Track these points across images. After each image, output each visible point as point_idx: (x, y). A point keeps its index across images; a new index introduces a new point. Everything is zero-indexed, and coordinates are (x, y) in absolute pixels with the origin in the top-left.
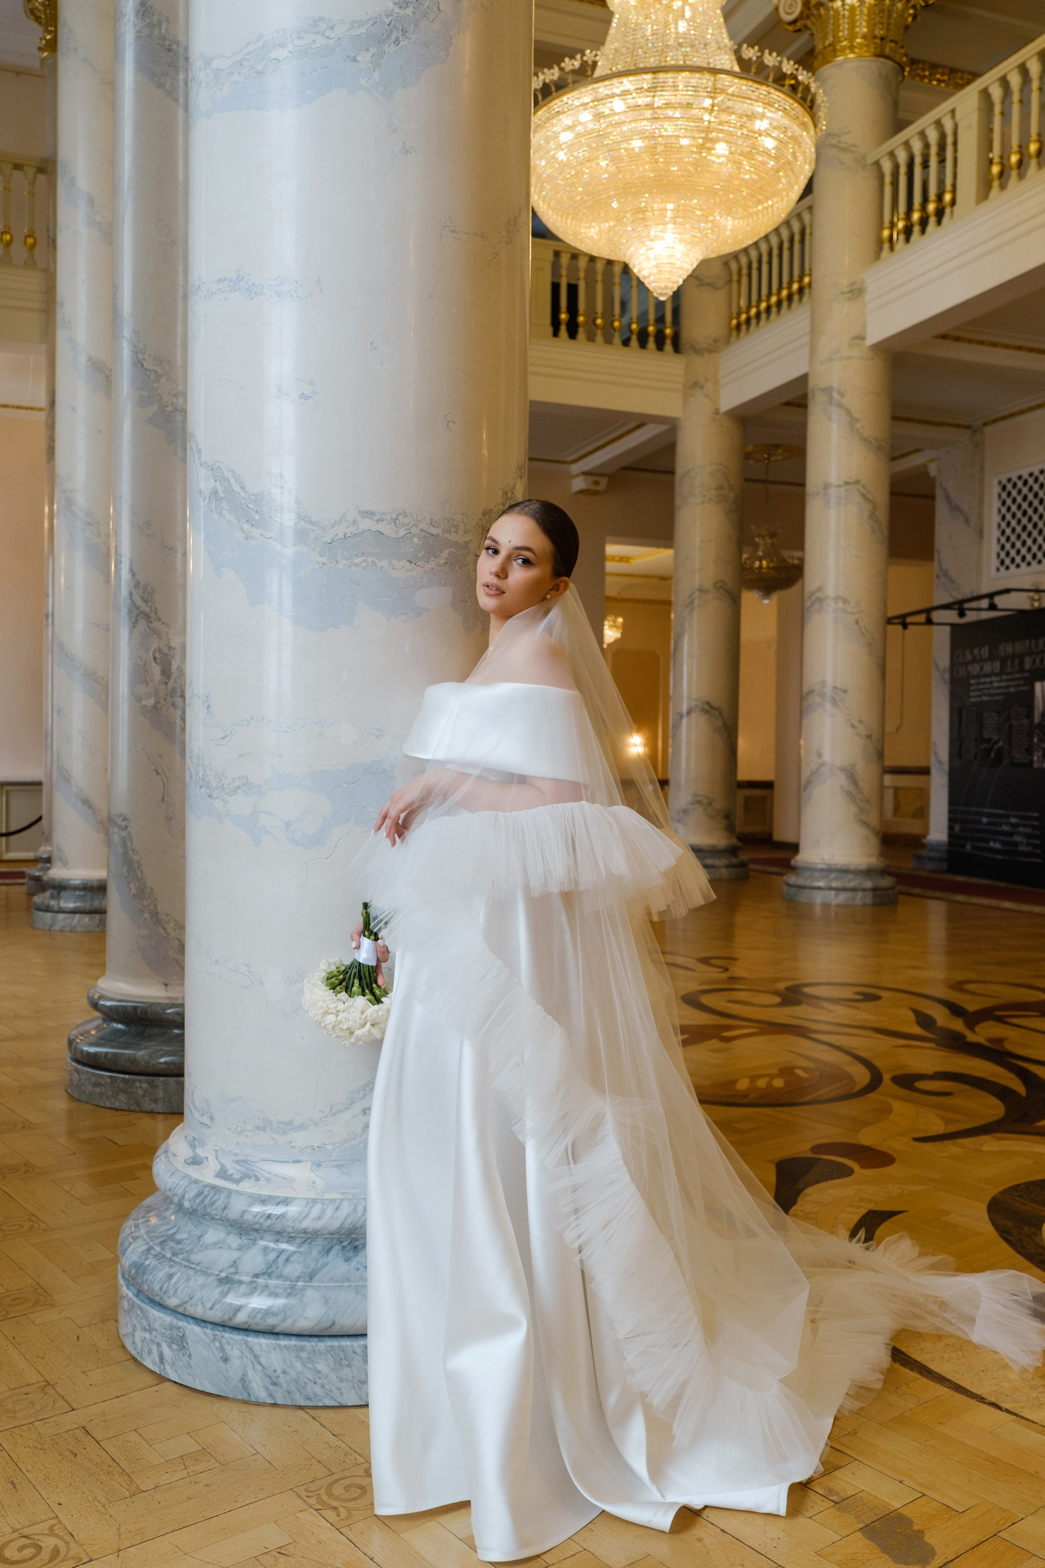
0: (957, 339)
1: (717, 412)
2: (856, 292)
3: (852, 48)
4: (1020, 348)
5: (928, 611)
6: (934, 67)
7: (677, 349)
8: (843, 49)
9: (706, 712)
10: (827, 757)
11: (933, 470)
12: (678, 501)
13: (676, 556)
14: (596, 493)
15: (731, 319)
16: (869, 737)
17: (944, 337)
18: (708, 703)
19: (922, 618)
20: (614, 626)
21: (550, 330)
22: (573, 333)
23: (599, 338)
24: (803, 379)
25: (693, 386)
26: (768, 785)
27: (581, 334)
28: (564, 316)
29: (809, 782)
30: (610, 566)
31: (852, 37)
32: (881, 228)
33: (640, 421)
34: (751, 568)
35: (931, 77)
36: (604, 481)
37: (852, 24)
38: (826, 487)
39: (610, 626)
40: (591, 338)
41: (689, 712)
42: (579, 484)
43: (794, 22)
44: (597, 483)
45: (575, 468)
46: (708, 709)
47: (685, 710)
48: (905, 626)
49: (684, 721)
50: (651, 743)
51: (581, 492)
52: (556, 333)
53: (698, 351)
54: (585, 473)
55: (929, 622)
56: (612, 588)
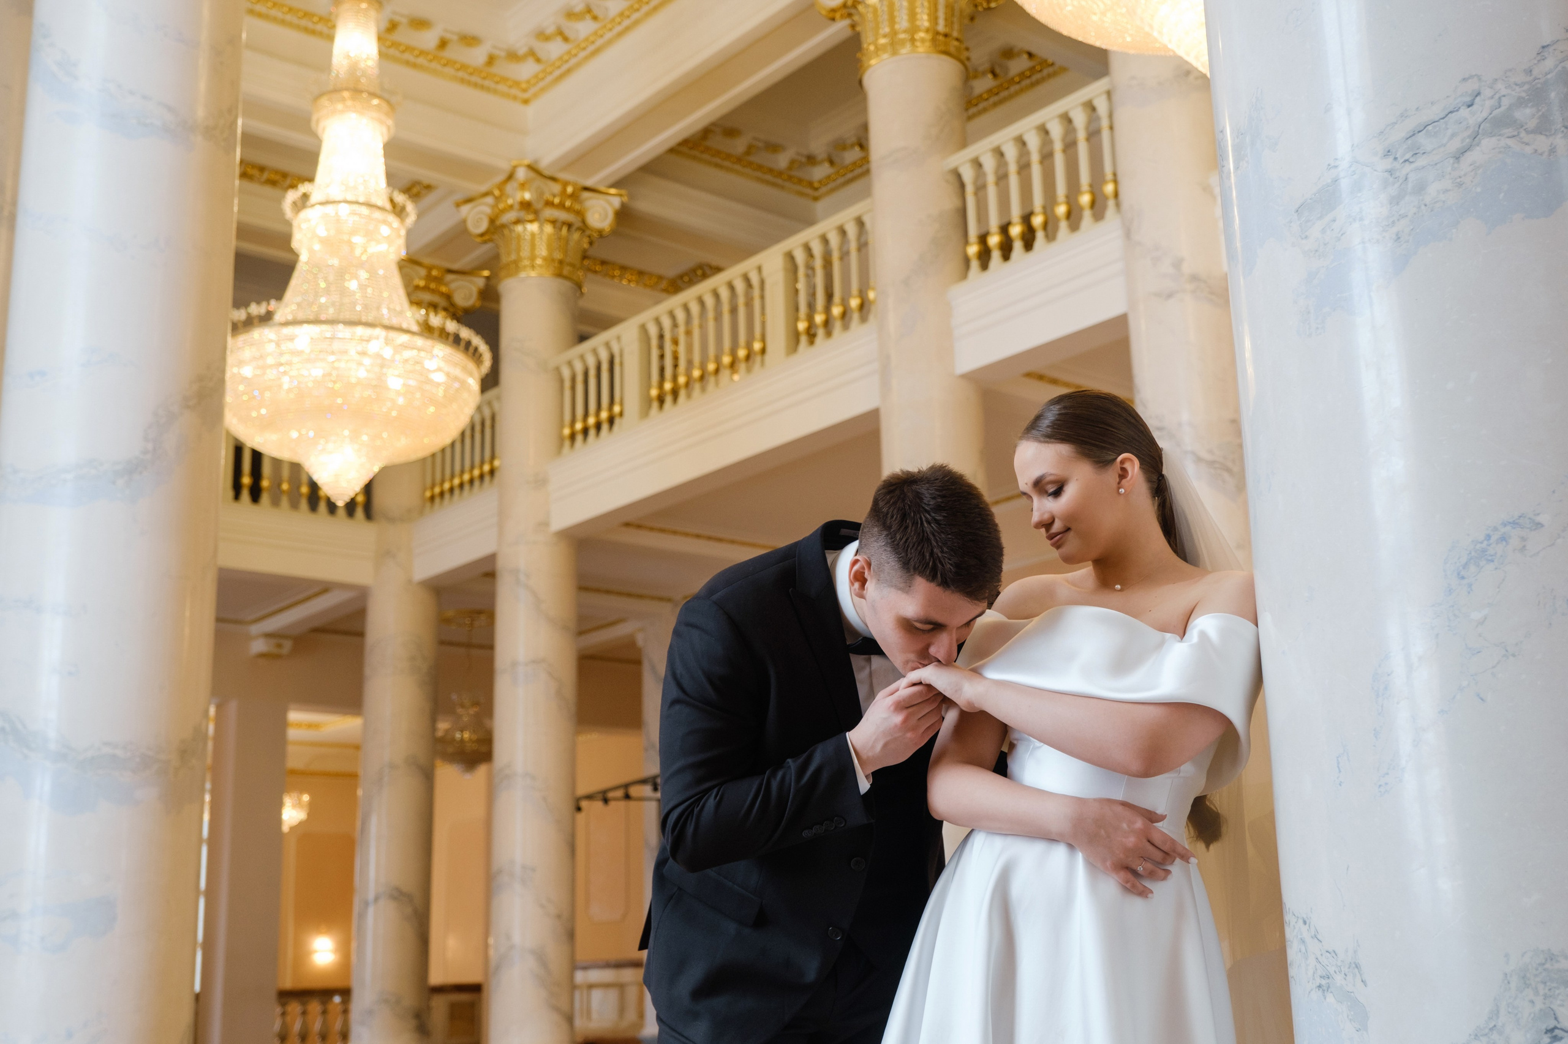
0: (639, 527)
1: (410, 581)
2: (540, 482)
3: (533, 267)
4: (698, 536)
5: (626, 786)
6: (624, 268)
7: (369, 514)
8: (525, 267)
9: (393, 898)
10: (517, 938)
11: (640, 640)
12: (368, 671)
13: (365, 726)
14: (278, 657)
15: (424, 490)
16: (559, 916)
17: (627, 525)
18: (397, 889)
19: (620, 793)
20: (298, 805)
21: (230, 493)
22: (256, 494)
23: (285, 501)
24: (492, 558)
25: (384, 554)
26: (475, 989)
27: (265, 498)
28: (246, 480)
29: (498, 968)
30: (292, 733)
31: (533, 258)
32: (562, 426)
33: (325, 588)
34: (453, 740)
35: (621, 277)
36: (288, 645)
37: (533, 246)
38: (514, 664)
39: (294, 806)
40: (275, 502)
41: (376, 899)
42: (259, 646)
43: (482, 235)
44: (279, 646)
45: (255, 629)
46: (398, 895)
47: (371, 896)
48: (606, 801)
49: (371, 911)
50: (344, 949)
51: (262, 655)
52: (237, 496)
53: (391, 520)
54: (268, 636)
55: (627, 797)
56: (295, 759)
